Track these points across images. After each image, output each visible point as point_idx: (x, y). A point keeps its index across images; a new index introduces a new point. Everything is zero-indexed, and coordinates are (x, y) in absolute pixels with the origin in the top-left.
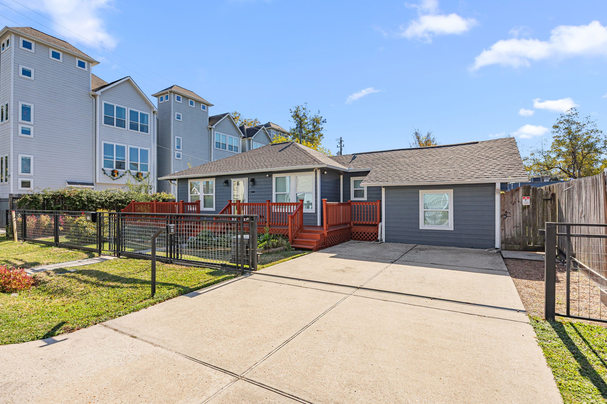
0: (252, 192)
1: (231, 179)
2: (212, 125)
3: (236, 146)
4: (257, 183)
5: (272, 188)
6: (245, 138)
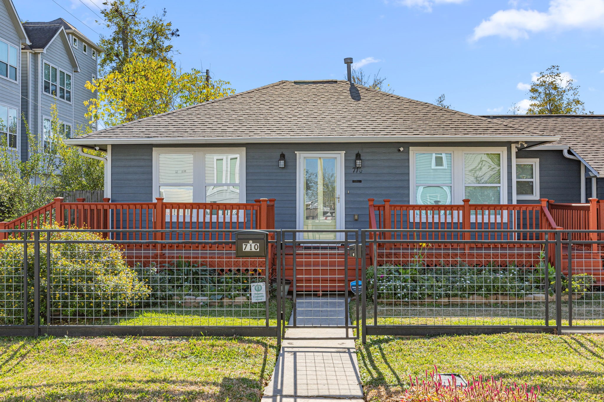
0: (354, 181)
1: (296, 152)
3: (14, 65)
4: (366, 163)
5: (408, 174)
6: (27, 49)
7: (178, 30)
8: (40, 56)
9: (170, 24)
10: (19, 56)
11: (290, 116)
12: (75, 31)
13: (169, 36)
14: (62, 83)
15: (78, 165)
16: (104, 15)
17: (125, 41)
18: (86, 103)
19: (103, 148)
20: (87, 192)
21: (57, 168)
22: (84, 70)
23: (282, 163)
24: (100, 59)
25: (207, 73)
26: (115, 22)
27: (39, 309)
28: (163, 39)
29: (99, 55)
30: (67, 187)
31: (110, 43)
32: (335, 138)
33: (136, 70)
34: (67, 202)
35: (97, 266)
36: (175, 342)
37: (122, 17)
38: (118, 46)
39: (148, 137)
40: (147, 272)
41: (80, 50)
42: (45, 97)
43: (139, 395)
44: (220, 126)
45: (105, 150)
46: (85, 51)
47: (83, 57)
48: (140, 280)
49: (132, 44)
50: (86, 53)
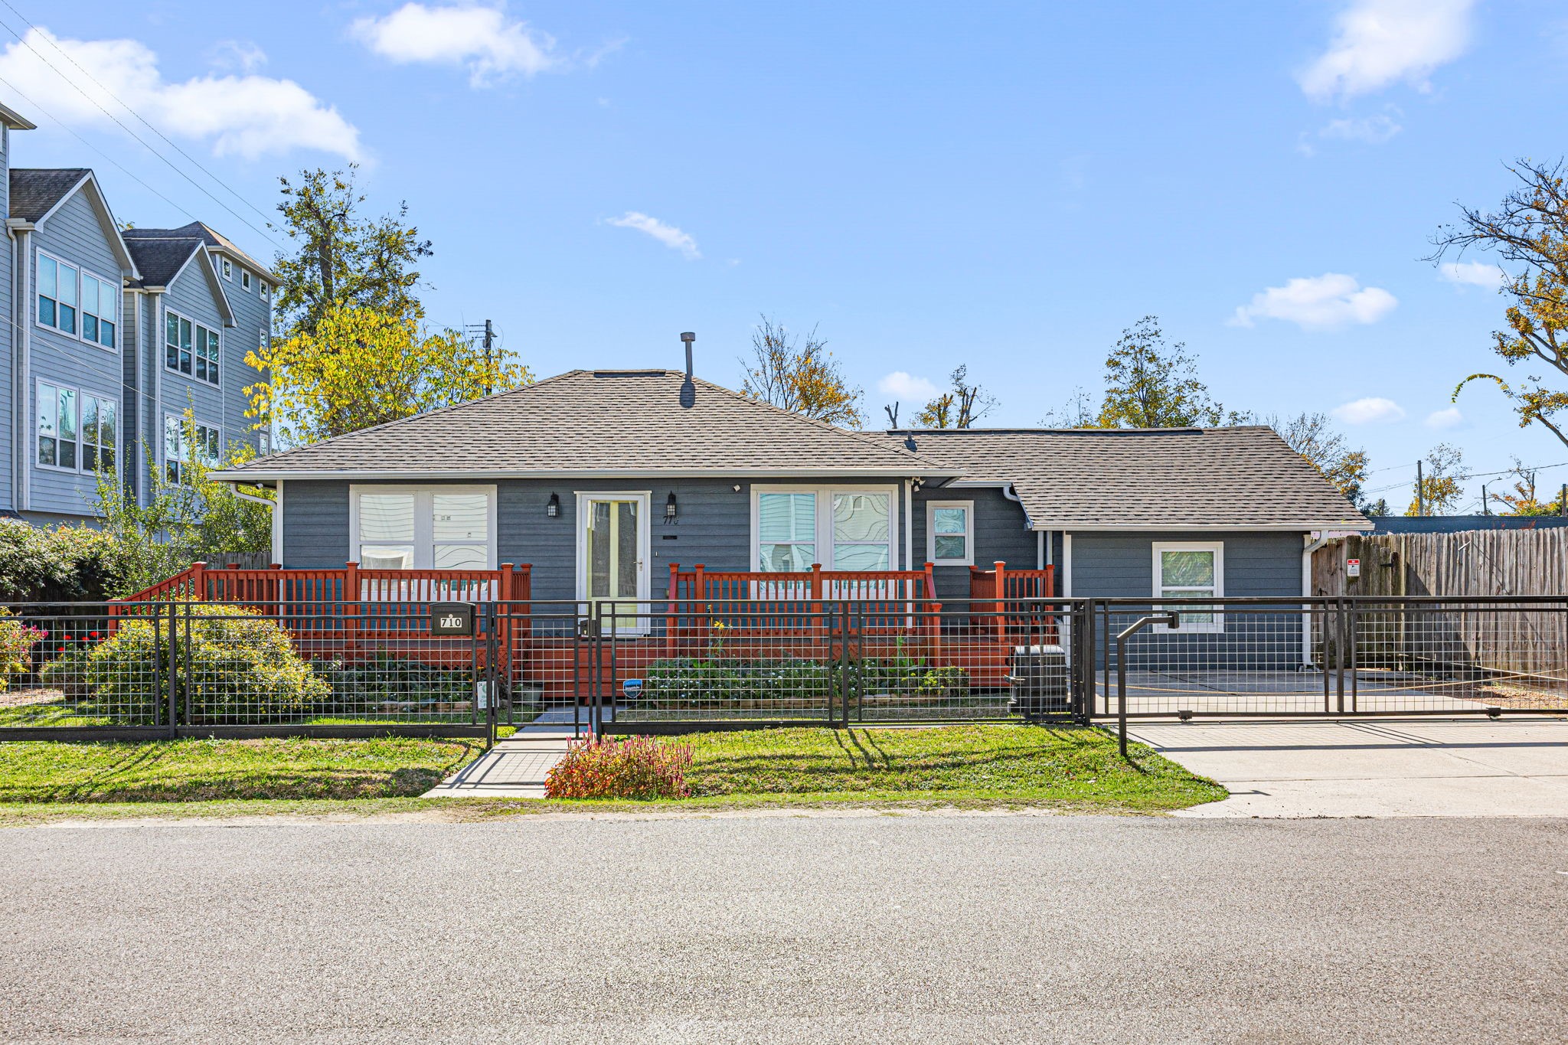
0: (665, 538)
1: (575, 492)
2: (33, 219)
3: (111, 319)
4: (685, 510)
5: (749, 526)
6: (134, 287)
7: (429, 244)
8: (158, 300)
9: (413, 232)
10: (120, 302)
11: (572, 434)
12: (226, 248)
13: (413, 255)
14: (202, 347)
15: (230, 509)
16: (284, 212)
17: (325, 266)
18: (247, 391)
19: (270, 485)
20: (244, 554)
21: (197, 517)
22: (245, 323)
23: (552, 510)
24: (276, 299)
25: (487, 326)
26: (306, 226)
27: (176, 709)
28: (401, 260)
29: (274, 292)
30: (211, 547)
31: (295, 269)
32: (632, 471)
33: (342, 332)
34: (212, 569)
35: (255, 653)
36: (352, 742)
37: (320, 218)
38: (312, 274)
39: (341, 469)
40: (328, 666)
41: (236, 283)
42: (168, 377)
43: (296, 781)
44: (457, 450)
45: (274, 487)
46: (246, 284)
47: (242, 296)
48: (317, 676)
49: (338, 270)
50: (248, 290)
